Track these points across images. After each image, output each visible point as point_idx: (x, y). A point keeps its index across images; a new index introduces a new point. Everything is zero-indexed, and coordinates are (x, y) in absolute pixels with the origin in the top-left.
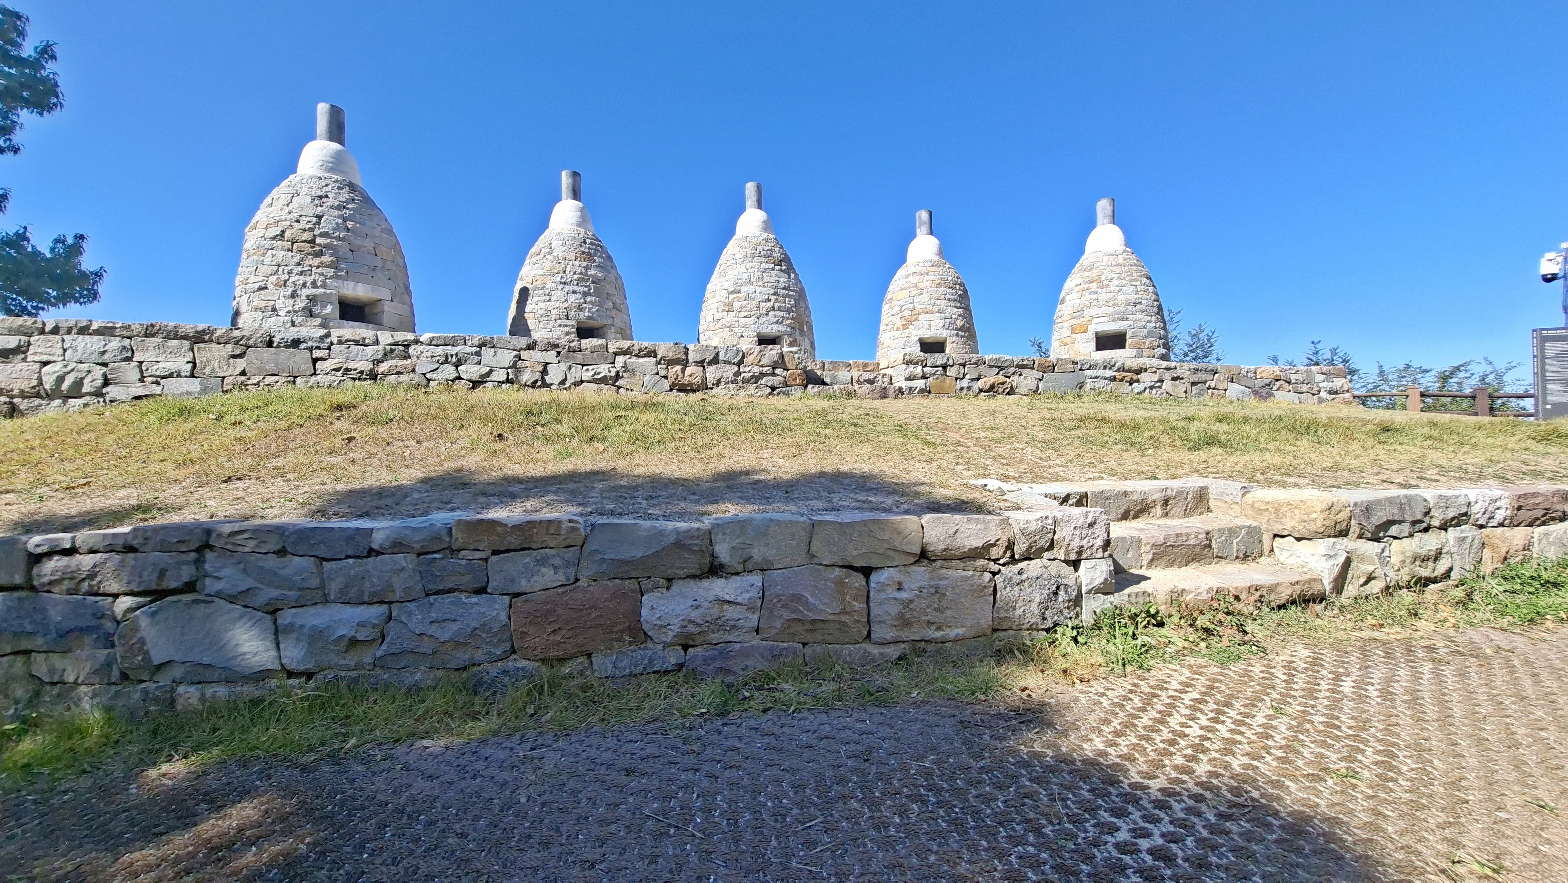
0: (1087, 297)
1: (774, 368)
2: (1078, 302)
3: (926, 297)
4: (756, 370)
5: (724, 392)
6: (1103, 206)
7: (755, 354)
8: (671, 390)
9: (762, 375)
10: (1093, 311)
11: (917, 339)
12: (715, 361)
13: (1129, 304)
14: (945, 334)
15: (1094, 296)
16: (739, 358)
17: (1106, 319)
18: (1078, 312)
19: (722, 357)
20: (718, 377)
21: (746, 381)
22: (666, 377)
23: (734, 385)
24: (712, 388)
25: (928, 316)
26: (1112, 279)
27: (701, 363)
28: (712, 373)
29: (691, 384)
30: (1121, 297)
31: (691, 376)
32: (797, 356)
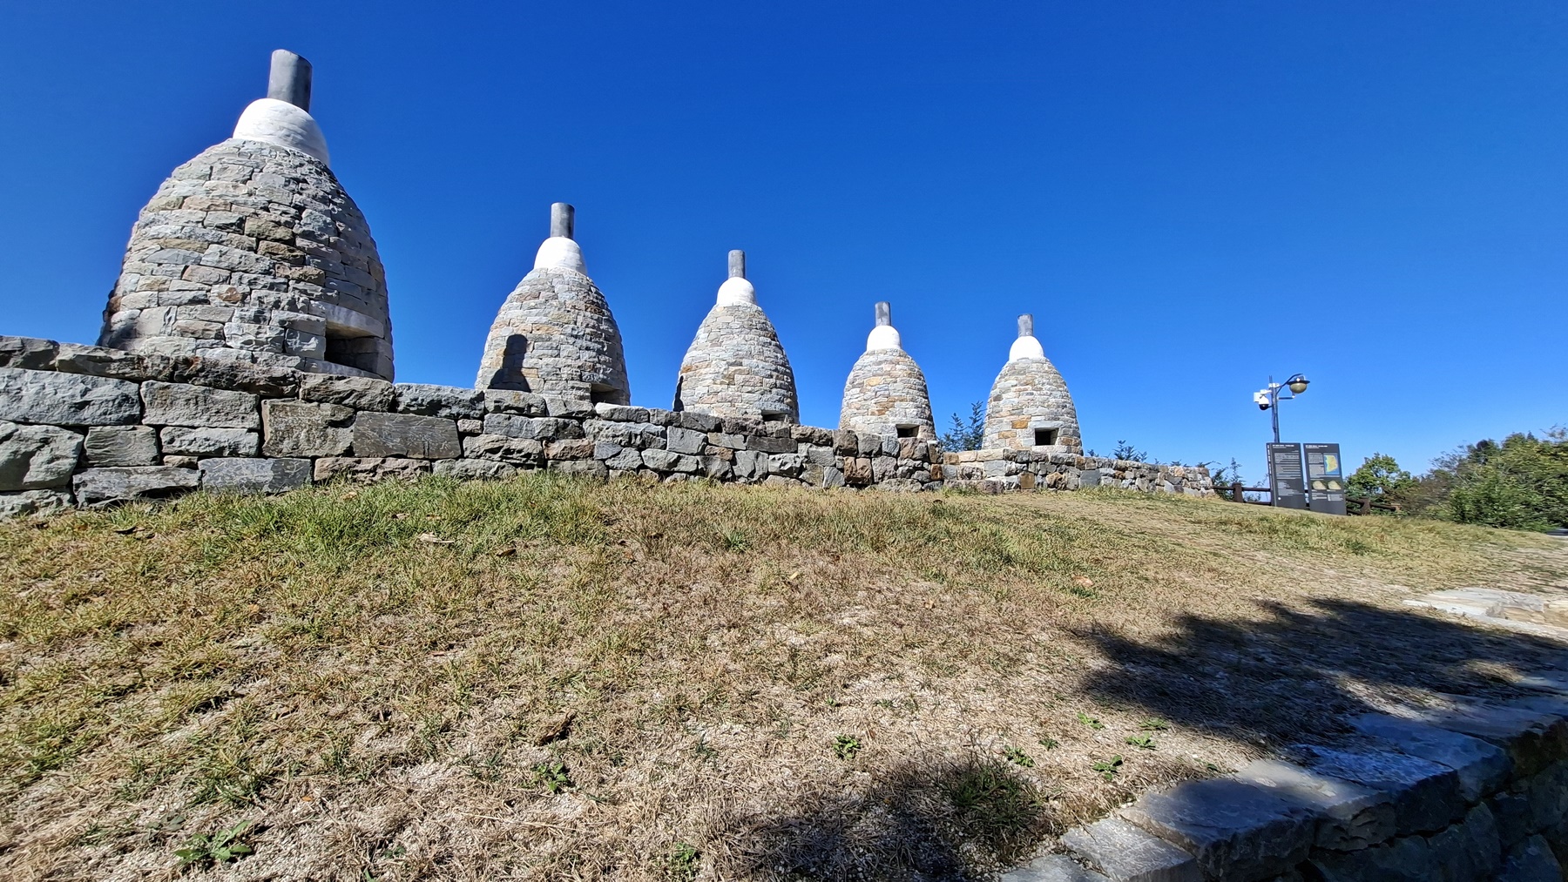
0: (1024, 398)
1: (923, 462)
2: (1016, 400)
3: (899, 385)
4: (911, 463)
6: (1024, 320)
7: (910, 446)
8: (845, 485)
9: (916, 469)
10: (1032, 410)
11: (894, 425)
12: (880, 453)
13: (1058, 407)
14: (918, 421)
15: (1031, 397)
16: (897, 450)
17: (1043, 418)
18: (1017, 410)
20: (882, 471)
21: (903, 475)
22: (842, 470)
24: (878, 483)
26: (1043, 384)
27: (868, 455)
28: (878, 465)
29: (863, 478)
30: (1052, 400)
31: (862, 469)
32: (937, 449)
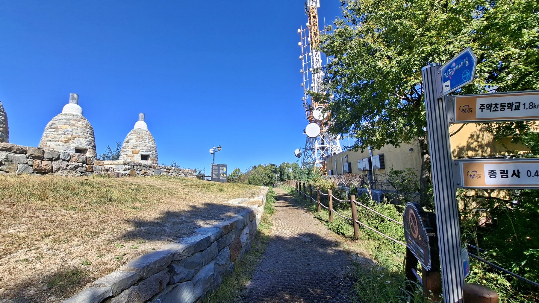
0: (138, 143)
1: (83, 164)
2: (135, 143)
4: (76, 164)
5: (62, 174)
6: (141, 115)
7: (76, 157)
8: (33, 173)
9: (78, 166)
11: (74, 147)
12: (58, 159)
13: (151, 147)
14: (88, 147)
16: (69, 158)
18: (135, 147)
19: (61, 157)
20: (58, 167)
21: (71, 169)
22: (32, 166)
23: (66, 171)
24: (55, 172)
25: (81, 139)
27: (51, 159)
28: (55, 164)
29: (45, 170)
31: (45, 165)
32: (91, 159)
